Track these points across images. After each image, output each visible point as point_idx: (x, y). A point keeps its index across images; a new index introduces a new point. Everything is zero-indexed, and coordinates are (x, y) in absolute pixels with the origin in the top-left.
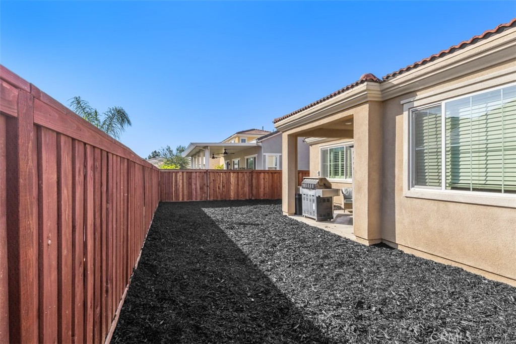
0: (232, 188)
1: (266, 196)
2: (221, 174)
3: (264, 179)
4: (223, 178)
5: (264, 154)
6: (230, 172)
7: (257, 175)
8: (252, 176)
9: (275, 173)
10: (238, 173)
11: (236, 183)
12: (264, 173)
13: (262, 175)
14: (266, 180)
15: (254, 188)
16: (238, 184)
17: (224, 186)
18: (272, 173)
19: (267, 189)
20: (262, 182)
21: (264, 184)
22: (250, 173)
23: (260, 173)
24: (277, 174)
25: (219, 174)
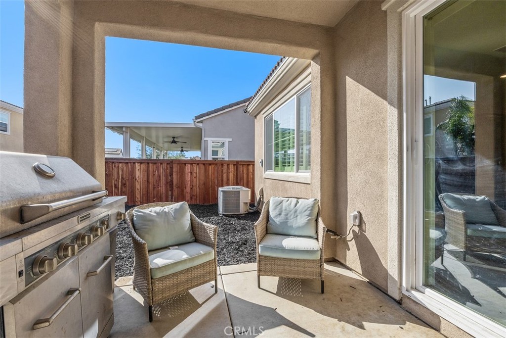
0: (138, 186)
1: (196, 200)
2: (120, 165)
3: (191, 173)
4: (122, 171)
5: (206, 139)
6: (134, 163)
7: (180, 167)
8: (172, 168)
9: (210, 164)
10: (148, 163)
11: (146, 179)
12: (192, 164)
13: (188, 168)
14: (194, 175)
15: (174, 188)
16: (148, 182)
17: (125, 184)
18: (204, 164)
19: (197, 190)
20: (188, 178)
21: (192, 181)
22: (168, 164)
23: (185, 164)
24: (213, 166)
25: (117, 165)
